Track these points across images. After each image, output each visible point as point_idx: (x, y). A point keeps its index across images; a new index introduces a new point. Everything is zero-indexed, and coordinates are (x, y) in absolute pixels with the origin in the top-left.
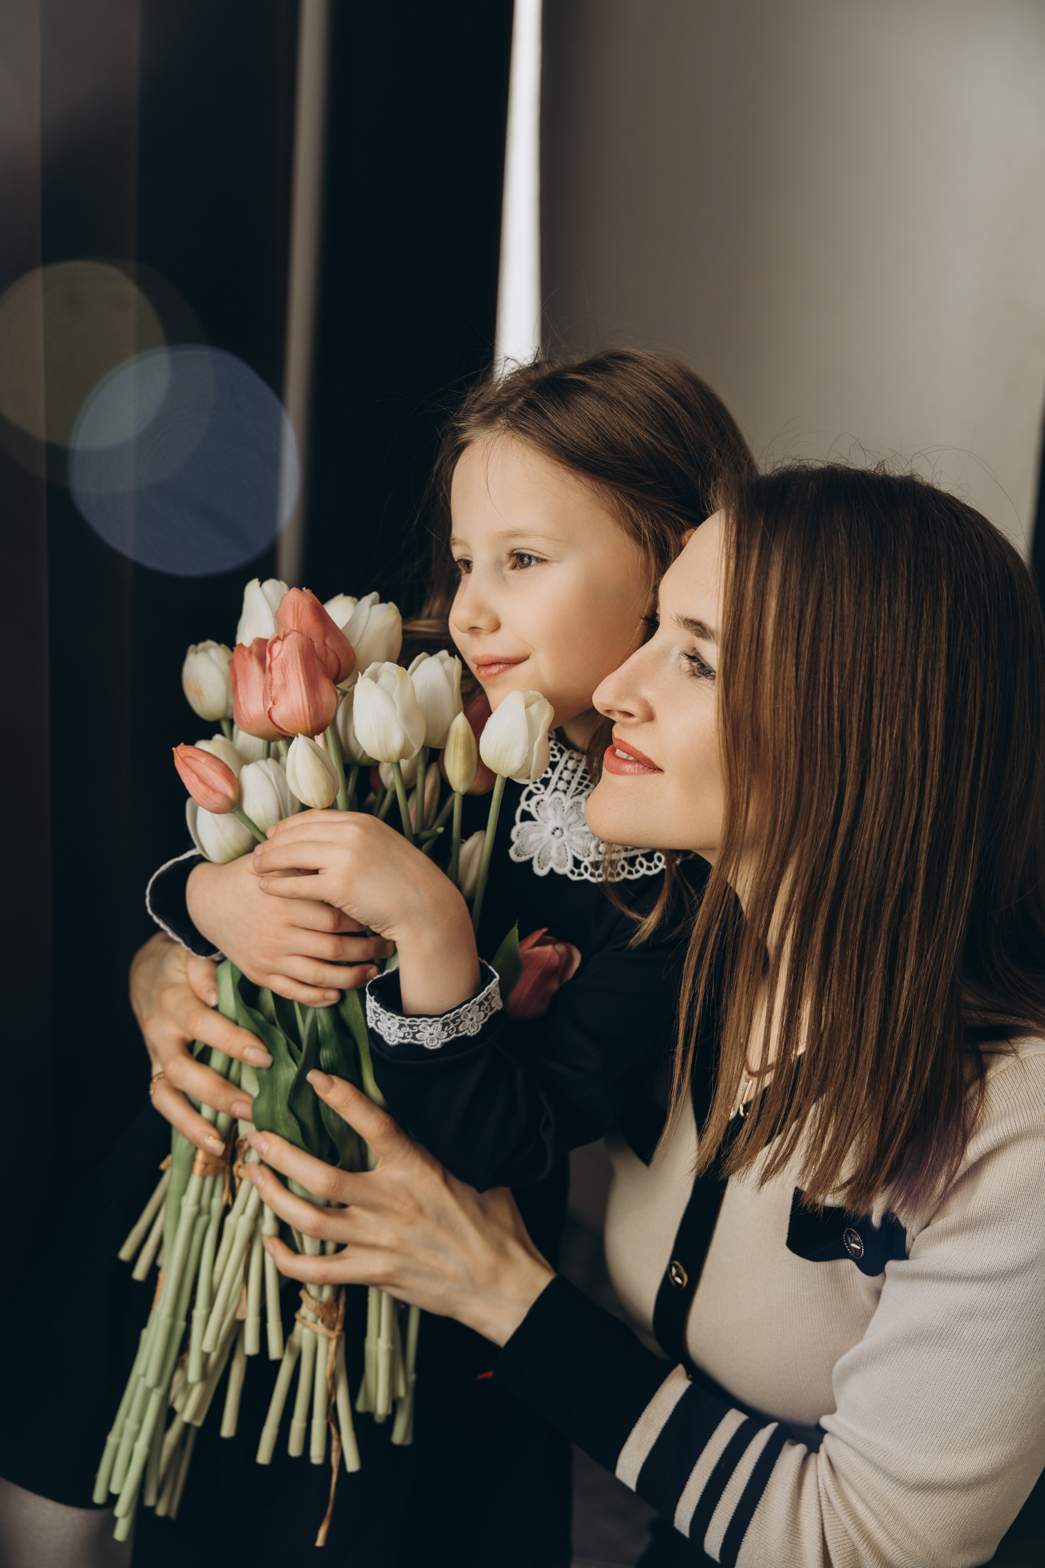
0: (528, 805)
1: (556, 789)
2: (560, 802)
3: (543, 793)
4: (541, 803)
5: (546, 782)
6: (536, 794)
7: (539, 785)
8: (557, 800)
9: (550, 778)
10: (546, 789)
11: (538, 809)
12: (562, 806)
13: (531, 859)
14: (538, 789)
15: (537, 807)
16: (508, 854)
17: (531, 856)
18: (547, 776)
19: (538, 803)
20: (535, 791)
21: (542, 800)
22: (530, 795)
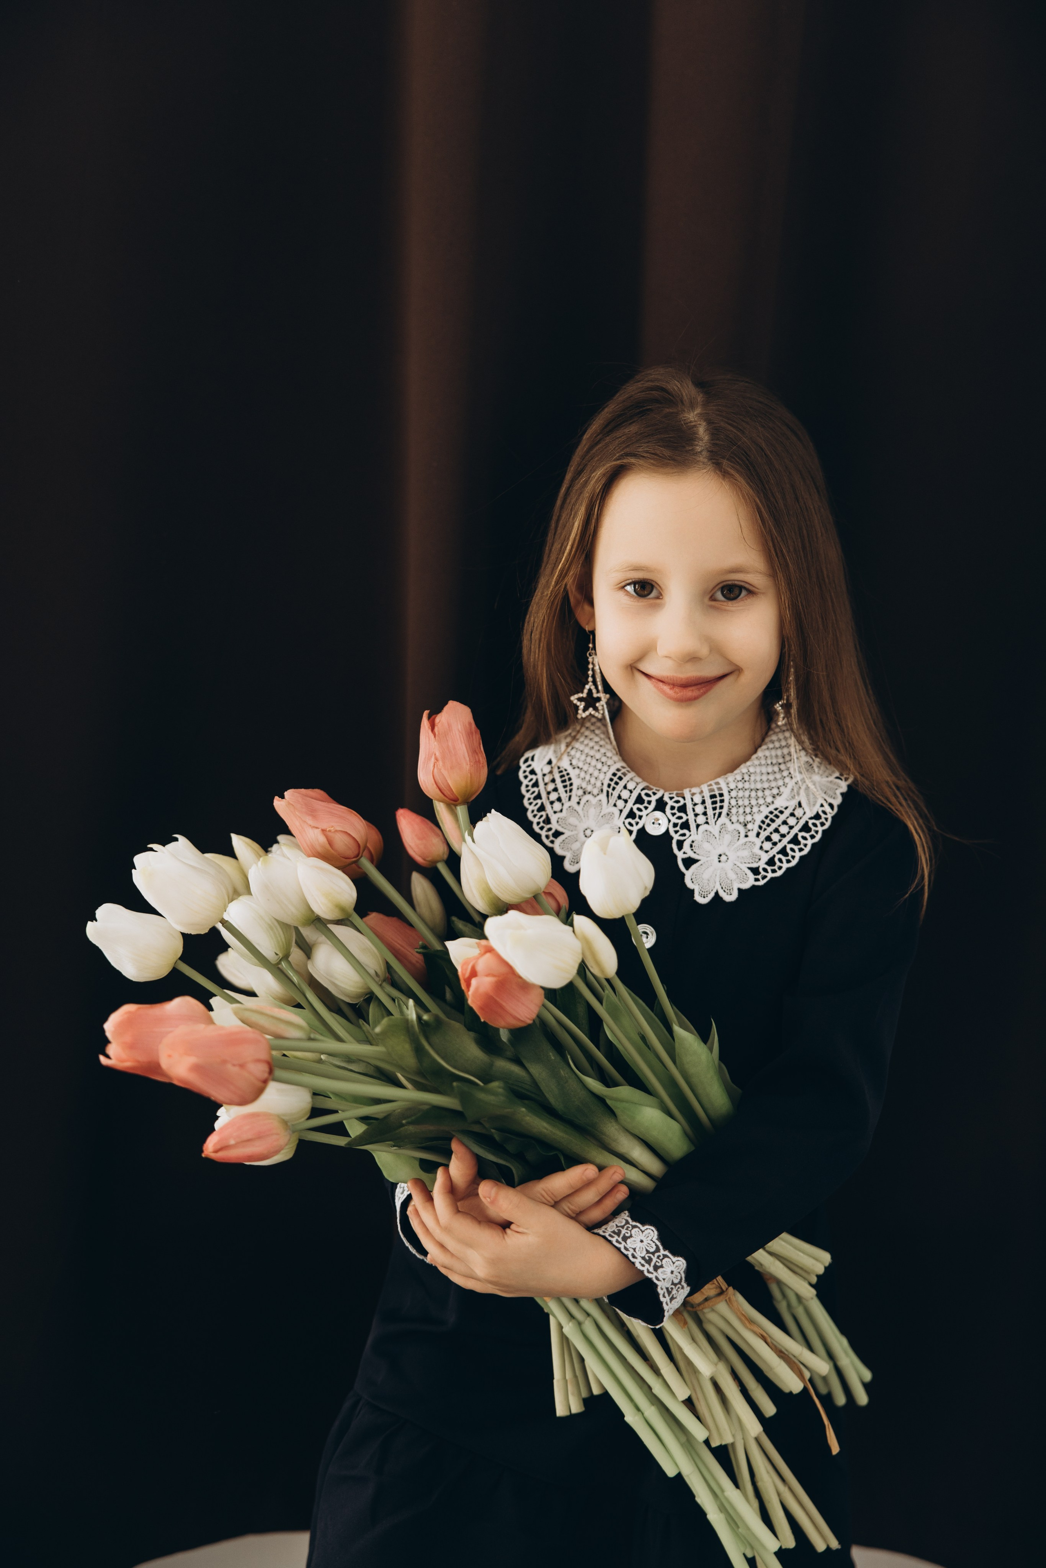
0: (684, 853)
1: (698, 826)
2: (708, 833)
3: (690, 835)
4: (694, 844)
5: (686, 825)
6: (685, 840)
7: (681, 832)
8: (705, 833)
9: (687, 820)
10: (690, 831)
11: (694, 850)
12: (712, 835)
13: (717, 893)
14: (684, 835)
15: (692, 850)
16: (695, 902)
17: (715, 891)
18: (684, 820)
19: (691, 846)
20: (682, 838)
21: (693, 842)
22: (680, 844)
